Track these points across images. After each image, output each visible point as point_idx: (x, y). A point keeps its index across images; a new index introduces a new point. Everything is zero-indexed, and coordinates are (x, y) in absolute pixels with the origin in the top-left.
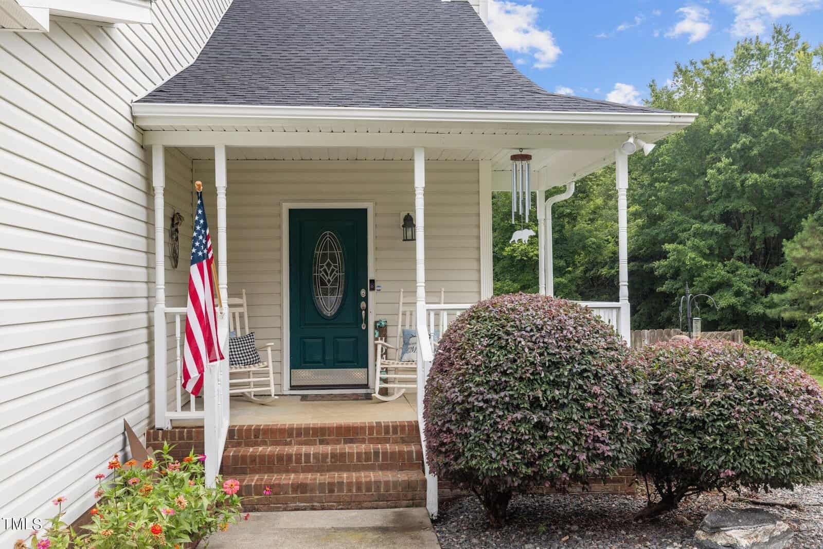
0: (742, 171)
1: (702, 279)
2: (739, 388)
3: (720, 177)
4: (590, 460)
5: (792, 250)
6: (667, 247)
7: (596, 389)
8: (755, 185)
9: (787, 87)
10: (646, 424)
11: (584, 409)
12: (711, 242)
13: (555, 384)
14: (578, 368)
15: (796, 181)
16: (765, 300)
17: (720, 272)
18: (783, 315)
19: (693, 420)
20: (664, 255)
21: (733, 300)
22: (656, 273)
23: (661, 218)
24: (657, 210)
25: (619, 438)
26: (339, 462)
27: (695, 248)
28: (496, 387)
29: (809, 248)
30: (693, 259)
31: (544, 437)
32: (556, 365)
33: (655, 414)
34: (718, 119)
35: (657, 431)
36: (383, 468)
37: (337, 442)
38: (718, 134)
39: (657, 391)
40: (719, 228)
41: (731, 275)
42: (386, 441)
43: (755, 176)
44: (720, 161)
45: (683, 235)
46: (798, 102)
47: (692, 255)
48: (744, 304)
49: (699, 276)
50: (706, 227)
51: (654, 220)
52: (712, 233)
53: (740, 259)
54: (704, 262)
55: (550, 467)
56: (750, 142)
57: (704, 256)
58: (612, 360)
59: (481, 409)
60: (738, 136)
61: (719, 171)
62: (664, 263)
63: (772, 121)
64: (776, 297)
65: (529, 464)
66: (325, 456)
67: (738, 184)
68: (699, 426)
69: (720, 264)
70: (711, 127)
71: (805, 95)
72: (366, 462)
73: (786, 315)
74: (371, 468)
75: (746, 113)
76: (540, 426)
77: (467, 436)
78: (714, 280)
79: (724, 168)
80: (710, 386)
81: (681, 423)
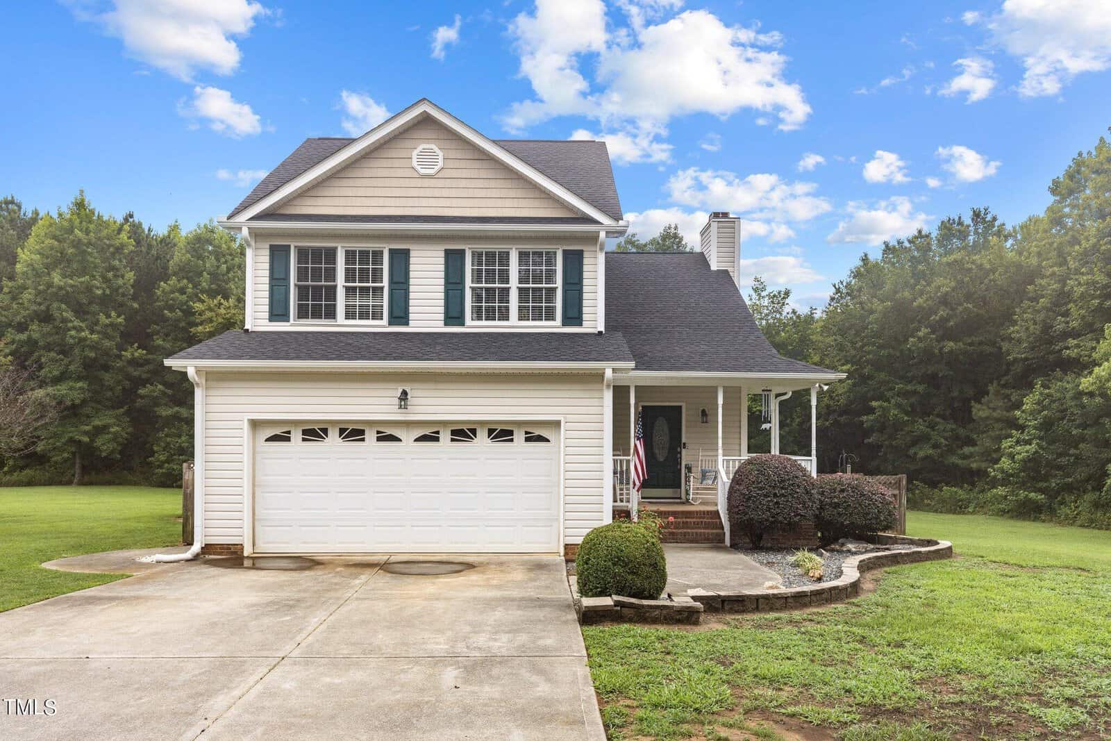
0: (941, 339)
1: (904, 433)
2: (853, 492)
3: (920, 345)
4: (795, 516)
5: (979, 410)
6: (874, 404)
7: (798, 490)
8: (951, 352)
9: (980, 267)
10: (817, 505)
11: (793, 497)
12: (913, 400)
13: (782, 488)
14: (791, 482)
15: (988, 349)
16: (960, 452)
17: (920, 426)
18: (972, 465)
19: (835, 503)
20: (872, 410)
21: (930, 451)
22: (865, 426)
23: (870, 377)
24: (866, 371)
25: (806, 508)
26: (686, 525)
27: (899, 406)
28: (761, 489)
29: (994, 409)
30: (896, 416)
31: (778, 507)
32: (783, 481)
33: (821, 502)
34: (921, 293)
35: (822, 508)
36: (705, 528)
37: (682, 518)
38: (920, 307)
39: (822, 493)
40: (920, 388)
41: (929, 429)
42: (704, 518)
43: (952, 344)
44: (920, 330)
45: (889, 394)
46: (990, 281)
47: (894, 412)
48: (941, 455)
49: (902, 430)
50: (909, 387)
51: (864, 379)
52: (915, 392)
53: (938, 416)
54: (906, 418)
55: (780, 518)
56: (947, 314)
57: (907, 413)
58: (804, 480)
59: (755, 497)
60: (938, 309)
61: (920, 339)
62: (871, 417)
63: (968, 297)
64: (967, 450)
65: (773, 517)
66: (679, 523)
67: (937, 351)
68: (837, 505)
69: (920, 420)
70: (915, 299)
71: (997, 274)
72: (697, 525)
73: (974, 466)
74: (699, 528)
75: (944, 289)
76: (777, 503)
77: (749, 507)
78: (915, 434)
79: (924, 337)
80: (842, 491)
81: (830, 504)
